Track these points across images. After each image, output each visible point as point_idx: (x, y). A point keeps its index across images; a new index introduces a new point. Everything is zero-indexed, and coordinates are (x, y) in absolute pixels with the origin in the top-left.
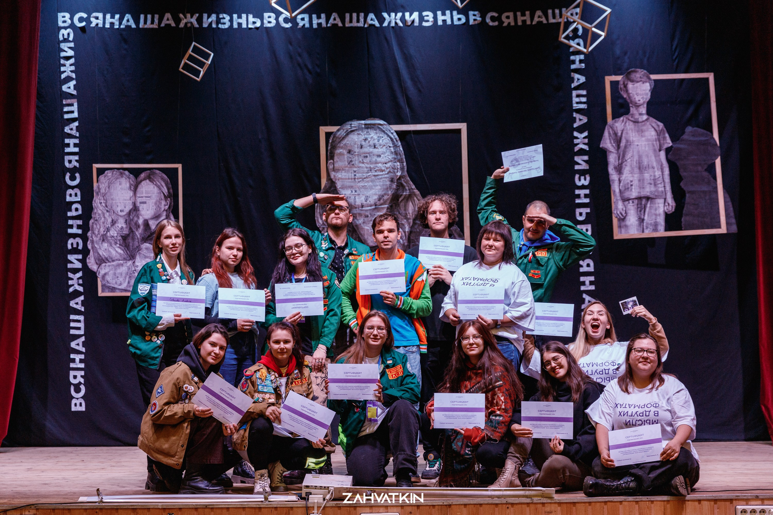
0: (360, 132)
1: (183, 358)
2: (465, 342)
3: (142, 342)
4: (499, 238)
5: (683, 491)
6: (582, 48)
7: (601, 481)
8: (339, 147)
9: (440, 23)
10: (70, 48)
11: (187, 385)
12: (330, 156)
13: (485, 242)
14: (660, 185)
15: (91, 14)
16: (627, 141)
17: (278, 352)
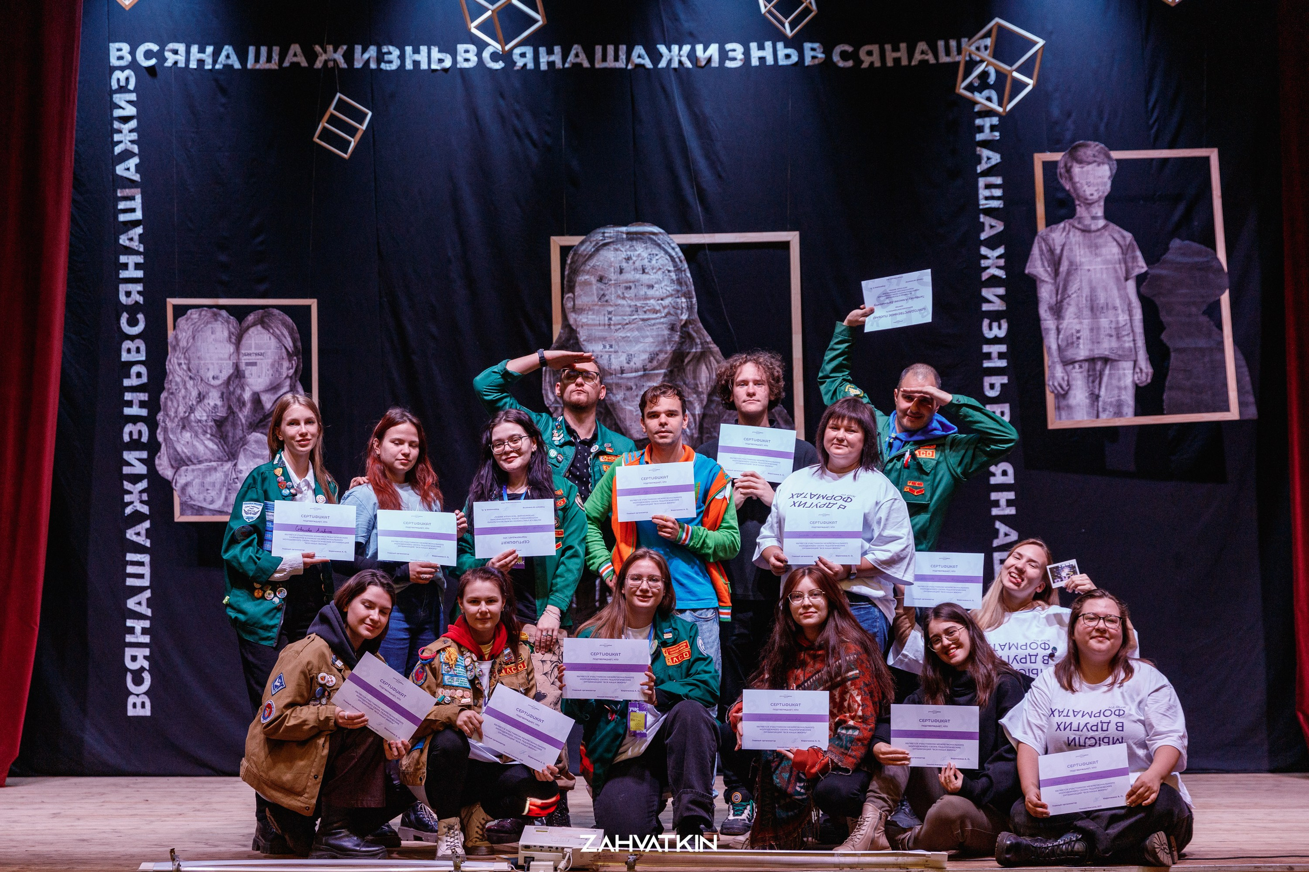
0: (619, 246)
1: (317, 628)
2: (796, 603)
3: (248, 600)
4: (854, 426)
5: (1164, 857)
6: (994, 106)
7: (1026, 840)
8: (584, 271)
9: (755, 62)
10: (129, 102)
11: (324, 674)
12: (568, 286)
13: (830, 433)
14: (1126, 338)
15: (166, 45)
16: (1071, 263)
17: (477, 619)
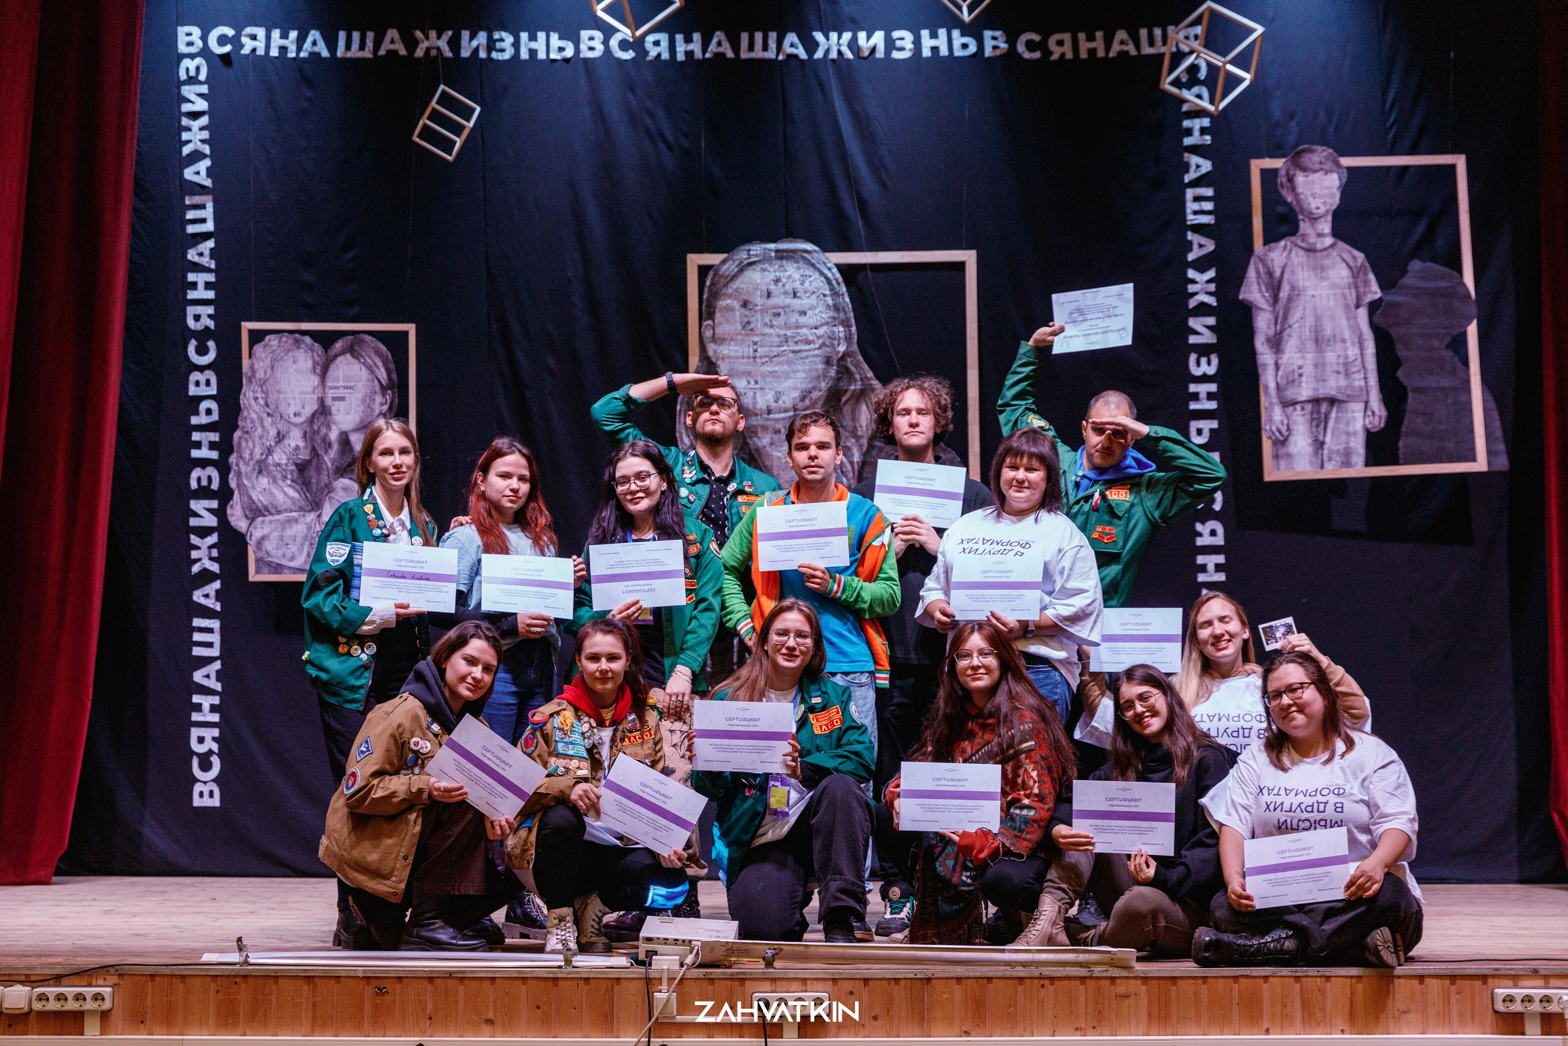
0: (767, 266)
1: (411, 687)
2: (963, 663)
3: (332, 657)
4: (1035, 463)
5: (1388, 957)
6: (1205, 104)
7: (1227, 937)
8: (725, 295)
9: (926, 53)
10: (200, 95)
11: (418, 739)
12: (707, 312)
13: (1007, 474)
14: (1356, 376)
15: (243, 30)
16: (1293, 288)
17: (596, 678)
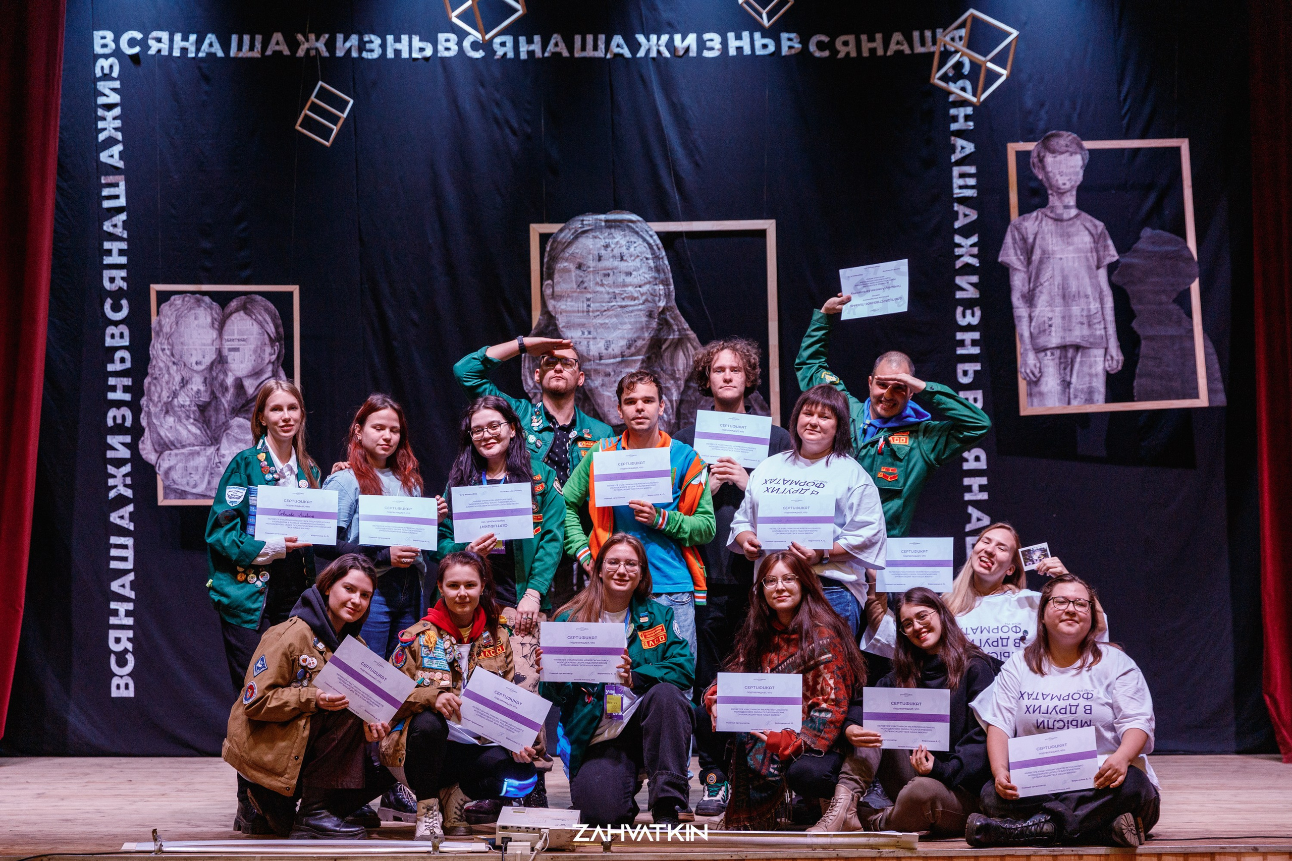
0: (598, 233)
1: (299, 611)
2: (769, 588)
3: (232, 584)
4: (828, 413)
5: (1131, 838)
6: (969, 96)
7: (995, 821)
8: (563, 258)
9: (732, 52)
10: (114, 90)
11: (306, 656)
12: (548, 273)
14: (1097, 326)
15: (149, 34)
16: (1044, 252)
17: (456, 603)
